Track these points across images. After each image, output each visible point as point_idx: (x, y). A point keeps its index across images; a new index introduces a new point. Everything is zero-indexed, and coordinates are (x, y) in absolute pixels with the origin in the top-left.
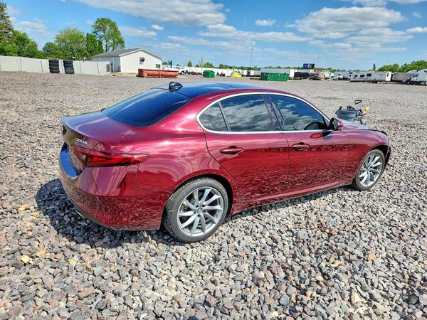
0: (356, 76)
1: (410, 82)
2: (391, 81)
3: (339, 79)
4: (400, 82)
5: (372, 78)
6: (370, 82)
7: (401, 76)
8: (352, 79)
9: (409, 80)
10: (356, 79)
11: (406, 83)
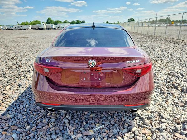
0: (16, 27)
1: (39, 29)
2: (32, 29)
3: (6, 29)
4: (35, 29)
5: (23, 28)
6: (23, 29)
7: (34, 27)
8: (14, 29)
9: (39, 28)
10: (16, 28)
11: (38, 29)
